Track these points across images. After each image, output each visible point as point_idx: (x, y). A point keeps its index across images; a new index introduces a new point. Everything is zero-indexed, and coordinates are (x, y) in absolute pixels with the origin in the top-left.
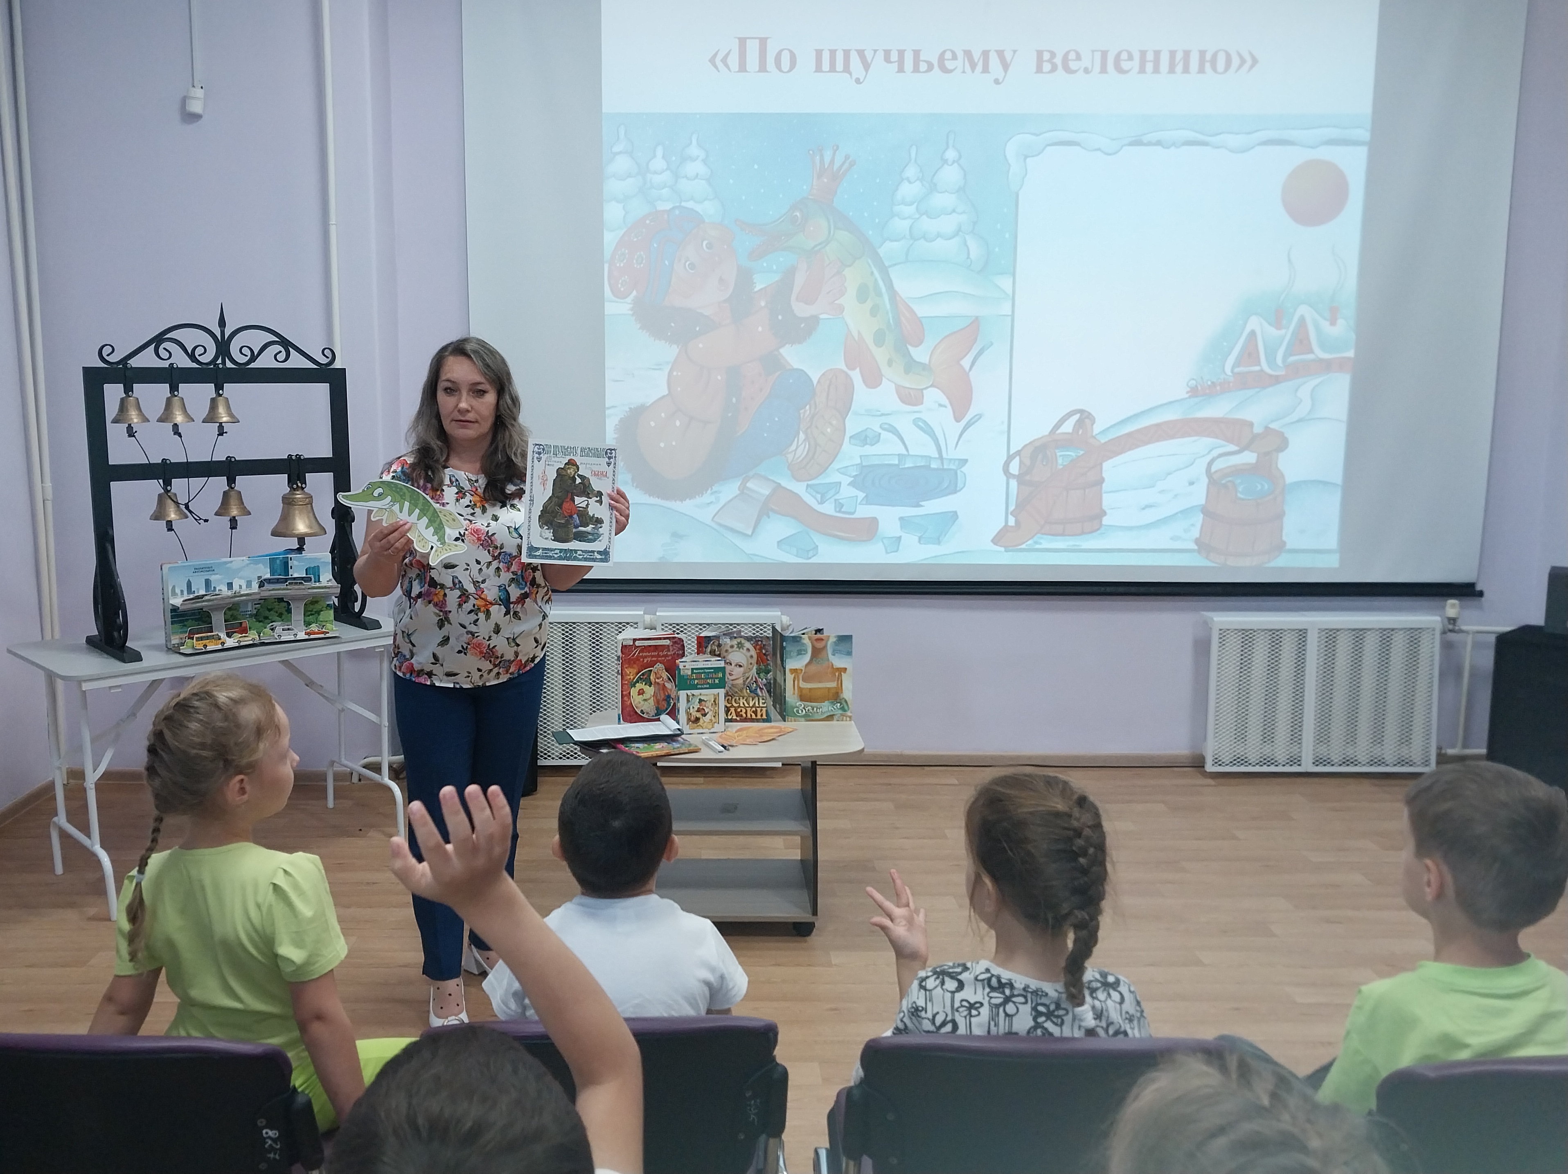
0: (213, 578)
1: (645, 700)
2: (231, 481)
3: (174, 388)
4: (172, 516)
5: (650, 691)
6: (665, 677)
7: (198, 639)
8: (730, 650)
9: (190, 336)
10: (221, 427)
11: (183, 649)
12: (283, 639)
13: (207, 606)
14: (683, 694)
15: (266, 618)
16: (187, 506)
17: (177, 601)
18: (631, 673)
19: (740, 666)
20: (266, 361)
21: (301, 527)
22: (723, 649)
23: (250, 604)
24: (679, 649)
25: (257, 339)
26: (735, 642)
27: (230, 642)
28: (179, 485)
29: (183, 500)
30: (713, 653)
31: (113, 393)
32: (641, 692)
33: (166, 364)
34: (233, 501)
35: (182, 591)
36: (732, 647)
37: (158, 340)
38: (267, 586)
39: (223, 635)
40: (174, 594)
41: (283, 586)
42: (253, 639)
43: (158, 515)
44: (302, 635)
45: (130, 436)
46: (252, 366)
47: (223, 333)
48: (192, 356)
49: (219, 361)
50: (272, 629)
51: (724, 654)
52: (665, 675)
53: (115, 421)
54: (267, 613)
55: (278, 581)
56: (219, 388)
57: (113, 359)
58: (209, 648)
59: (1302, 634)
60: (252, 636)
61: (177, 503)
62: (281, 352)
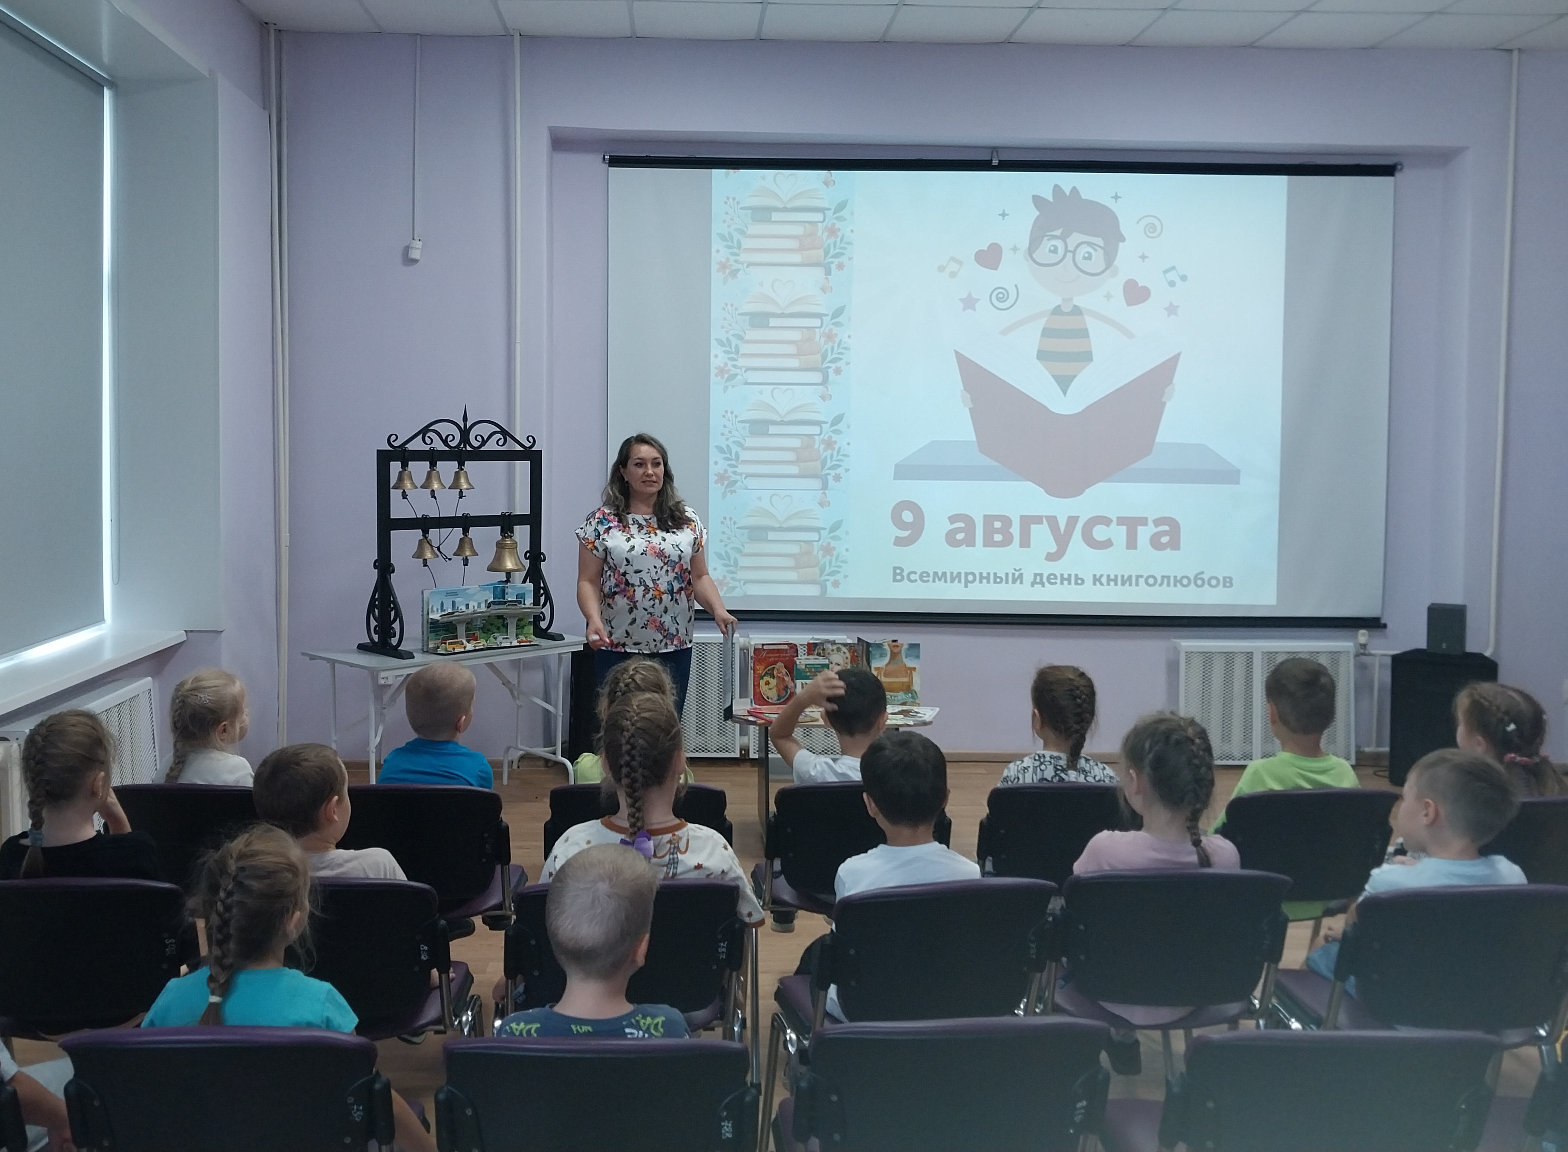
0: (457, 600)
1: (770, 689)
2: (466, 532)
3: (433, 465)
4: (428, 555)
5: (773, 682)
6: (784, 673)
7: (450, 644)
8: (831, 653)
9: (445, 429)
10: (461, 492)
11: (440, 651)
12: (503, 645)
13: (455, 620)
14: (799, 682)
15: (489, 630)
16: (439, 549)
17: (436, 616)
18: (760, 669)
19: (839, 665)
20: (491, 446)
21: (509, 565)
22: (827, 652)
23: (479, 620)
24: (794, 652)
25: (485, 430)
26: (835, 647)
27: (470, 647)
28: (433, 533)
29: (435, 544)
30: (819, 654)
31: (395, 467)
32: (767, 683)
33: (427, 448)
34: (467, 546)
35: (437, 609)
36: (833, 650)
37: (424, 431)
38: (492, 607)
39: (464, 641)
40: (433, 611)
41: (505, 606)
42: (483, 645)
43: (419, 554)
44: (515, 643)
45: (404, 498)
46: (483, 449)
47: (465, 425)
48: (445, 442)
49: (462, 446)
50: (496, 638)
51: (827, 655)
52: (784, 671)
53: (395, 487)
54: (490, 627)
55: (500, 603)
56: (461, 464)
57: (396, 444)
58: (456, 650)
59: (1249, 655)
60: (482, 643)
61: (431, 545)
62: (501, 439)
